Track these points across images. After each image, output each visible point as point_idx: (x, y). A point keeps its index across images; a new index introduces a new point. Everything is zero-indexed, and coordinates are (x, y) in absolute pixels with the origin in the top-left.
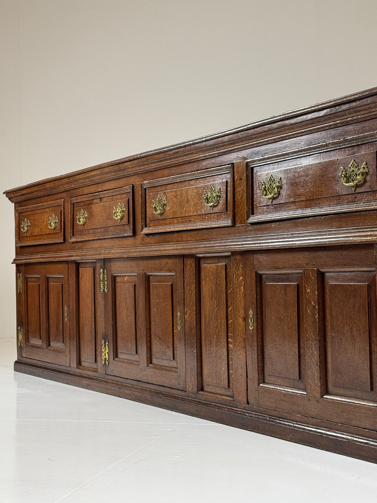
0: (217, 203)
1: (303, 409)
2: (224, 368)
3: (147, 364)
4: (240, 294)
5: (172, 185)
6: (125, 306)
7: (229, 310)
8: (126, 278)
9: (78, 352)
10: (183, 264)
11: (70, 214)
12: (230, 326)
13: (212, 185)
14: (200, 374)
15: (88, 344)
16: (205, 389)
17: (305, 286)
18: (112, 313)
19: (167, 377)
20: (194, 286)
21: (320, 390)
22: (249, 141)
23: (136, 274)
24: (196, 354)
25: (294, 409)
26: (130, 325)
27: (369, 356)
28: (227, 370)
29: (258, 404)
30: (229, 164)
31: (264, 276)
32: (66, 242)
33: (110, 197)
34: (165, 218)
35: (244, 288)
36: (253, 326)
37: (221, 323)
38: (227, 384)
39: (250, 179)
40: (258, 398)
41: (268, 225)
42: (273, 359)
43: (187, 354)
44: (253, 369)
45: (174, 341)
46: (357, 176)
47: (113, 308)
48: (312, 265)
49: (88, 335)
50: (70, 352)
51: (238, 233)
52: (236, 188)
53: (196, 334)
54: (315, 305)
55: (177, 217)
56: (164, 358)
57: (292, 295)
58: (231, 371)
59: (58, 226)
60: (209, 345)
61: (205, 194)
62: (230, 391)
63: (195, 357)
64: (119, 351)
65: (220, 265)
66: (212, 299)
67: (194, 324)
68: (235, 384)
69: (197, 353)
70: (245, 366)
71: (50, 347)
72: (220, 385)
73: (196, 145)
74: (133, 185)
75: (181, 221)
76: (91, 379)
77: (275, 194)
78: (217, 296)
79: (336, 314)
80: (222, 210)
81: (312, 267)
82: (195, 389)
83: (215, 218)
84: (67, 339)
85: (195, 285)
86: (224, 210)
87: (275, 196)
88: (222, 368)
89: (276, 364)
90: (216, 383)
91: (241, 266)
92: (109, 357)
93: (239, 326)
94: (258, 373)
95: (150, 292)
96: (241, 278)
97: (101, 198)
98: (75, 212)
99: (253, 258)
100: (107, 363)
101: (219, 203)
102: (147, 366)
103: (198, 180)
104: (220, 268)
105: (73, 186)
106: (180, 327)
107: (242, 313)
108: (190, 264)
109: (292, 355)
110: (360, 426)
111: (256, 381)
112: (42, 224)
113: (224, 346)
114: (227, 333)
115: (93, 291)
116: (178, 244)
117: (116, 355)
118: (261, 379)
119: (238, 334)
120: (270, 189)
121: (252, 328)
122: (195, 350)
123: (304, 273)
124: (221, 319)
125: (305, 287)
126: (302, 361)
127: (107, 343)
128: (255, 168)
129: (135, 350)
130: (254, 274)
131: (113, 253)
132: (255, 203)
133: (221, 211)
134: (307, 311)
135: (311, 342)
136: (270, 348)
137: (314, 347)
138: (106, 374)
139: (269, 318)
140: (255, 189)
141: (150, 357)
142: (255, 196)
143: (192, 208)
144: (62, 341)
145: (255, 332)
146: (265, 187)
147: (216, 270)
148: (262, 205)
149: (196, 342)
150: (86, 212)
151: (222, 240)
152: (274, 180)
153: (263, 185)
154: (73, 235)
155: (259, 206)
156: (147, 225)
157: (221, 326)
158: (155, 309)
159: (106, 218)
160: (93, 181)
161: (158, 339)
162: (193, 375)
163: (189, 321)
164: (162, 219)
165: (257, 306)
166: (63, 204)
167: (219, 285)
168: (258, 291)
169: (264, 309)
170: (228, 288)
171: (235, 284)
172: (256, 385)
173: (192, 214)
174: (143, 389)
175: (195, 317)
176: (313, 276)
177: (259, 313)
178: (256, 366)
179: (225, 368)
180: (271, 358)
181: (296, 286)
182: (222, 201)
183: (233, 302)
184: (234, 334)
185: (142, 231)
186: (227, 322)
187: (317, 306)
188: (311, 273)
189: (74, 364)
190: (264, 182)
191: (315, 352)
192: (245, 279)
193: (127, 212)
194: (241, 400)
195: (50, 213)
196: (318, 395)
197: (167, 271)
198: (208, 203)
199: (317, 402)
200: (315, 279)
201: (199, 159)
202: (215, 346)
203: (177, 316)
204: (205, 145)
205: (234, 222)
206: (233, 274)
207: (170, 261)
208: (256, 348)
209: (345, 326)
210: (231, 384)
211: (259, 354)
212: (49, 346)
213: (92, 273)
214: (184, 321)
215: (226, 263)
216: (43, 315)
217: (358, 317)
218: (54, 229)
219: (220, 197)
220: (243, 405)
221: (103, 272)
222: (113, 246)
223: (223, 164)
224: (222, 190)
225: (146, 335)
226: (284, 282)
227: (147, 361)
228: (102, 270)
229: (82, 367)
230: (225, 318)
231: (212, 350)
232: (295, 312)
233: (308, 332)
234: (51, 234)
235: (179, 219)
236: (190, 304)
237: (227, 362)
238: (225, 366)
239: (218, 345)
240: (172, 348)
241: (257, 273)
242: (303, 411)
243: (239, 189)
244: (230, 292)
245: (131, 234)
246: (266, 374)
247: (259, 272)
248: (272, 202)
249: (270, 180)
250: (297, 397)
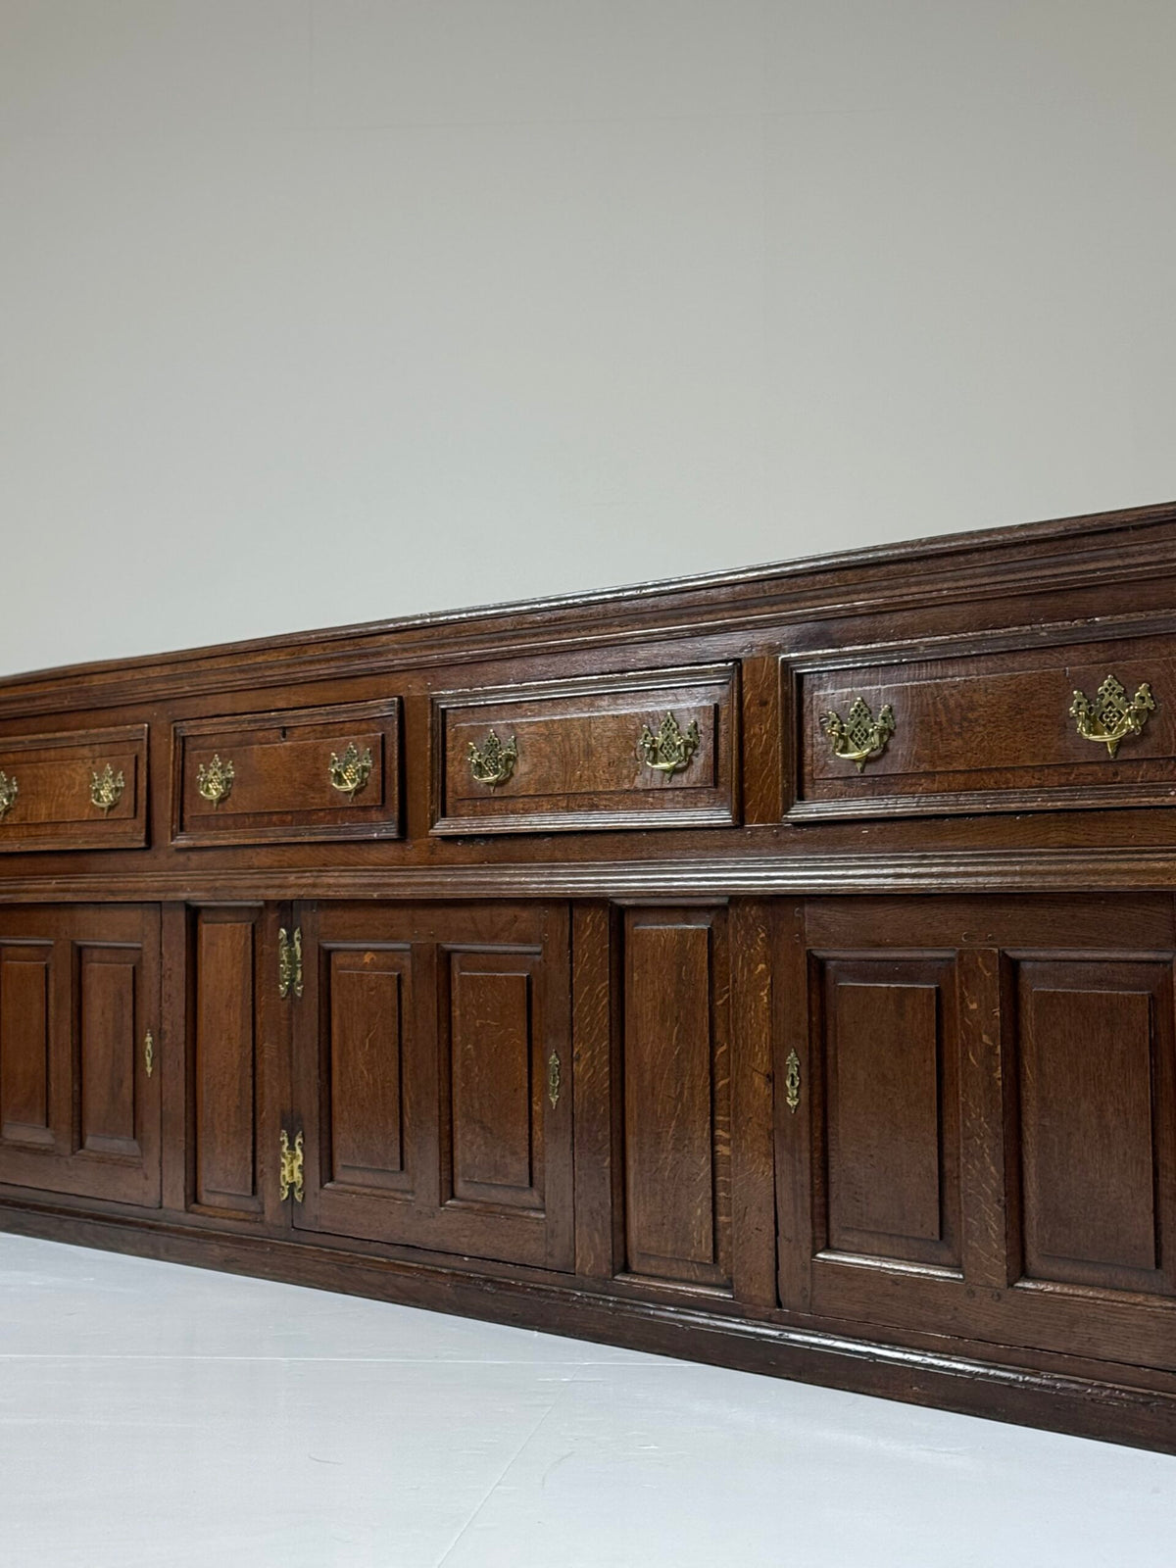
0: (684, 764)
1: (954, 1318)
2: (699, 1211)
3: (441, 1200)
4: (756, 1012)
5: (537, 707)
6: (366, 1033)
7: (718, 1053)
8: (367, 958)
9: (191, 1166)
10: (568, 923)
11: (171, 767)
12: (719, 1096)
13: (669, 713)
14: (621, 1226)
15: (228, 1142)
16: (635, 1268)
17: (962, 994)
18: (320, 1054)
19: (507, 1236)
20: (604, 984)
21: (1005, 1267)
22: (795, 605)
23: (408, 946)
24: (608, 1171)
25: (924, 1319)
26: (383, 1088)
27: (1151, 1179)
28: (711, 1216)
29: (811, 1304)
30: (726, 661)
31: (833, 963)
32: (153, 848)
33: (320, 728)
34: (511, 794)
35: (771, 994)
36: (797, 1096)
37: (692, 1088)
38: (710, 1253)
39: (794, 704)
40: (812, 1290)
41: (848, 829)
42: (860, 1184)
43: (579, 1170)
44: (796, 1211)
45: (534, 1134)
46: (1122, 717)
47: (322, 1039)
48: (986, 940)
49: (228, 1115)
50: (161, 1166)
51: (753, 847)
52: (747, 726)
53: (611, 1117)
54: (991, 1044)
55: (550, 792)
56: (499, 1183)
57: (919, 1016)
58: (722, 1219)
59: (129, 800)
60: (651, 1146)
61: (646, 736)
62: (718, 1273)
63: (604, 1179)
64: (338, 1162)
65: (691, 930)
66: (663, 1020)
67: (606, 1088)
68: (740, 1254)
69: (611, 1168)
70: (772, 1205)
71: (81, 1151)
72: (689, 1255)
73: (625, 604)
74: (400, 698)
75: (564, 805)
76: (241, 1241)
77: (873, 750)
78: (679, 1012)
79: (1055, 1068)
80: (701, 782)
81: (983, 946)
82: (605, 1268)
83: (678, 802)
84: (151, 1128)
85: (608, 982)
86: (706, 783)
87: (874, 754)
88: (696, 1211)
89: (867, 1198)
90: (674, 1252)
91: (763, 935)
92: (303, 1178)
93: (754, 1097)
94: (813, 1222)
95: (453, 998)
96: (762, 966)
97: (284, 728)
98: (188, 764)
99: (800, 916)
100: (298, 1196)
101: (690, 762)
102: (441, 1206)
103: (623, 698)
104: (691, 938)
105: (187, 689)
106: (557, 1096)
107: (762, 1061)
108: (593, 929)
109: (920, 1174)
110: (1123, 1359)
111: (807, 1244)
112: (63, 790)
113: (703, 1149)
114: (712, 1114)
115: (251, 990)
116: (553, 867)
117: (328, 1173)
118: (822, 1238)
119: (751, 1118)
120: (857, 735)
121: (795, 1103)
122: (604, 1160)
123: (961, 959)
124: (692, 1075)
125: (963, 998)
126: (949, 1192)
127: (299, 1140)
128: (807, 677)
129: (398, 1160)
130: (802, 960)
131: (329, 886)
132: (807, 769)
133: (699, 785)
134: (969, 1059)
135: (979, 1142)
136: (850, 1156)
137: (988, 1155)
138: (293, 1227)
139: (849, 1076)
140: (808, 731)
141: (450, 1179)
142: (809, 752)
143: (604, 772)
144: (131, 1134)
145: (804, 1112)
146: (843, 729)
147: (679, 942)
148: (830, 776)
149: (609, 1137)
150: (232, 765)
151: (701, 863)
152: (870, 712)
153: (834, 723)
154: (182, 828)
155: (821, 777)
156: (449, 811)
157: (692, 1095)
158: (469, 1046)
159: (304, 784)
160: (261, 680)
161: (477, 1130)
162: (597, 1230)
163: (589, 1081)
164: (502, 798)
165: (810, 1042)
166: (145, 738)
167: (686, 983)
168: (813, 1005)
169: (831, 1052)
170: (717, 992)
171: (742, 983)
172: (807, 1255)
173: (601, 789)
174: (427, 1270)
175: (607, 1069)
176: (987, 969)
177: (816, 1062)
178: (808, 1204)
179: (701, 1210)
180: (852, 1183)
181: (934, 992)
182: (700, 760)
183: (735, 1030)
184: (736, 1117)
185: (432, 827)
186: (713, 1085)
187: (999, 1047)
188: (980, 960)
189: (176, 1200)
190: (838, 716)
191: (992, 1169)
192: (772, 970)
193: (377, 770)
194: (755, 1296)
195: (94, 763)
196: (999, 1281)
197: (514, 940)
198: (654, 762)
199: (996, 1298)
200: (993, 976)
201: (629, 641)
202: (673, 1149)
203: (546, 1065)
204: (653, 607)
205: (740, 817)
206: (736, 956)
207: (525, 914)
208: (807, 1155)
209: (1083, 1099)
210: (722, 1255)
211: (815, 1171)
212: (81, 1146)
213: (246, 940)
214: (570, 1083)
215: (712, 925)
216: (62, 1059)
217: (1120, 1080)
218: (111, 808)
219: (695, 747)
220: (763, 1309)
221: (290, 937)
222: (325, 865)
223: (707, 660)
224: (701, 727)
225: (440, 1116)
226: (895, 981)
227: (441, 1189)
228: (283, 931)
229: (202, 1210)
230: (705, 1073)
231: (661, 1162)
232: (928, 1062)
233: (971, 1115)
234: (96, 820)
235: (559, 800)
236: (590, 1034)
237: (710, 1194)
238: (705, 1203)
239: (681, 1148)
240: (525, 1154)
241: (814, 956)
242: (951, 1322)
243: (757, 730)
244: (722, 1005)
245: (393, 835)
246: (833, 1225)
247: (816, 953)
248: (862, 770)
249: (856, 711)
250: (936, 1286)
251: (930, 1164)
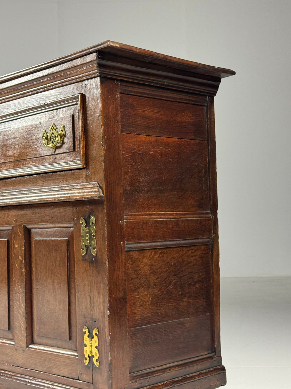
1: (11, 359)
17: (13, 241)
21: (26, 340)
25: (3, 359)
27: (68, 307)
46: (56, 138)
48: (20, 222)
54: (22, 259)
57: (3, 250)
79: (40, 267)
81: (19, 224)
109: (3, 307)
110: (59, 374)
123: (13, 229)
125: (14, 243)
126: (11, 313)
134: (15, 265)
135: (18, 295)
137: (21, 299)
176: (20, 233)
181: (6, 241)
187: (24, 260)
188: (18, 229)
191: (22, 305)
196: (24, 345)
199: (23, 351)
200: (22, 235)
209: (48, 278)
217: (59, 271)
232: (5, 267)
233: (16, 285)
242: (11, 360)
250: (6, 347)
251: (6, 303)
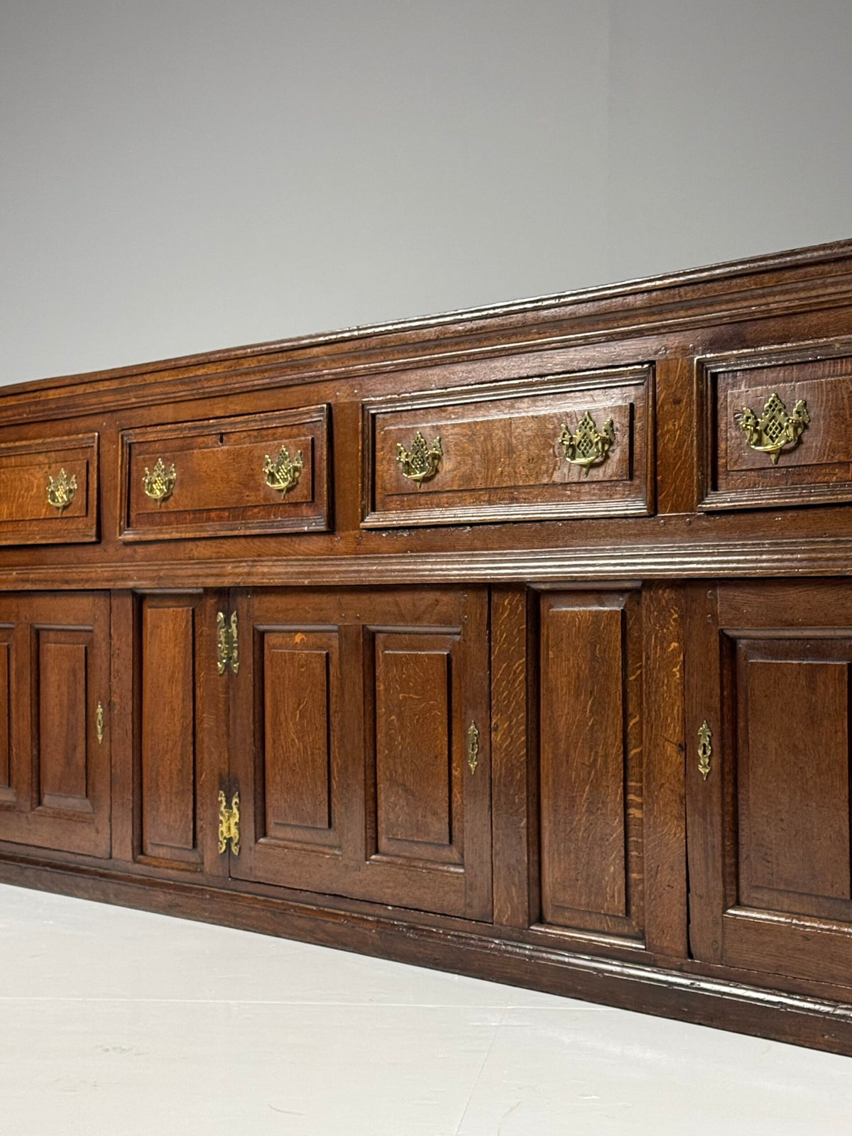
0: (600, 459)
2: (612, 868)
3: (366, 854)
4: (669, 686)
5: (461, 410)
6: (296, 706)
7: (631, 724)
8: (298, 638)
9: (137, 822)
10: (487, 607)
11: (119, 471)
12: (632, 763)
13: (586, 413)
14: (537, 881)
15: (171, 801)
16: (549, 919)
18: (254, 724)
19: (428, 888)
20: (521, 661)
22: (709, 309)
23: (335, 628)
24: (524, 831)
25: (835, 972)
26: (312, 754)
28: (623, 872)
29: (722, 957)
30: (642, 363)
31: (744, 642)
32: (103, 542)
33: (255, 433)
34: (436, 489)
35: (683, 669)
36: (709, 764)
37: (606, 756)
38: (622, 907)
39: (709, 402)
40: (724, 944)
41: (760, 517)
42: (770, 846)
43: (497, 829)
44: (708, 870)
45: (453, 796)
47: (256, 711)
49: (171, 777)
50: (110, 821)
51: (666, 535)
52: (661, 423)
53: (527, 780)
55: (473, 487)
56: (420, 840)
57: (831, 690)
58: (634, 876)
59: (81, 501)
60: (566, 808)
61: (564, 434)
62: (630, 925)
63: (521, 838)
64: (271, 820)
65: (605, 612)
66: (578, 696)
67: (522, 756)
68: (652, 908)
69: (528, 828)
70: (684, 864)
71: (40, 808)
72: (603, 908)
73: (545, 313)
74: (329, 405)
75: (486, 499)
76: (183, 889)
77: (788, 442)
78: (593, 687)
80: (616, 475)
82: (522, 919)
83: (594, 495)
84: (102, 786)
85: (524, 659)
86: (622, 476)
87: (788, 446)
88: (609, 870)
89: (777, 859)
90: (588, 905)
91: (676, 616)
92: (240, 834)
93: (667, 765)
94: (724, 882)
95: (377, 674)
96: (674, 645)
97: (222, 434)
98: (134, 468)
99: (712, 597)
100: (235, 850)
101: (607, 457)
102: (367, 860)
103: (541, 400)
104: (605, 619)
105: (134, 400)
106: (476, 763)
107: (674, 731)
108: (511, 610)
109: (830, 837)
111: (718, 901)
112: (22, 493)
113: (616, 812)
114: (625, 780)
115: (191, 667)
116: (473, 555)
117: (262, 830)
118: (732, 895)
119: (663, 784)
120: (771, 429)
121: (707, 771)
122: (521, 820)
124: (605, 744)
127: (235, 800)
128: (721, 376)
129: (327, 819)
130: (715, 638)
131: (264, 574)
132: (721, 461)
133: (615, 478)
136: (759, 820)
138: (230, 877)
139: (760, 746)
140: (722, 426)
141: (374, 836)
142: (722, 446)
143: (523, 468)
144: (84, 794)
145: (716, 779)
146: (757, 424)
147: (593, 622)
148: (744, 467)
149: (525, 801)
150: (174, 467)
151: (615, 549)
152: (785, 407)
153: (748, 418)
154: (129, 525)
155: (735, 468)
156: (378, 506)
157: (606, 763)
158: (393, 717)
159: (240, 483)
160: (201, 391)
161: (400, 792)
162: (514, 883)
163: (506, 749)
164: (428, 492)
165: (722, 715)
166: (95, 445)
167: (600, 661)
168: (725, 680)
169: (741, 724)
170: (630, 669)
171: (655, 661)
172: (718, 911)
173: (521, 483)
174: (354, 918)
175: (523, 739)
177: (728, 733)
178: (719, 865)
179: (614, 867)
180: (763, 845)
181: (846, 668)
182: (617, 454)
183: (648, 704)
184: (649, 783)
185: (362, 520)
186: (625, 753)
189: (124, 852)
190: (752, 412)
192: (685, 650)
193: (307, 470)
194: (667, 947)
195: (49, 468)
197: (436, 621)
198: (572, 457)
201: (546, 347)
202: (586, 811)
203: (466, 736)
204: (570, 314)
205: (654, 508)
206: (649, 636)
207: (446, 598)
208: (717, 819)
210: (633, 908)
211: (727, 834)
212: (40, 803)
213: (187, 622)
214: (488, 751)
215: (625, 607)
216: (22, 727)
218: (65, 507)
219: (611, 444)
220: (675, 959)
221: (227, 620)
222: (259, 555)
223: (622, 363)
224: (617, 425)
225: (365, 780)
226: (806, 658)
227: (366, 845)
228: (221, 614)
229: (147, 860)
230: (619, 743)
231: (575, 823)
232: (840, 734)
234: (51, 519)
235: (480, 495)
236: (508, 706)
237: (623, 853)
238: (618, 862)
239: (594, 811)
240: (445, 815)
241: (725, 634)
243: (671, 426)
244: (635, 680)
245: (323, 528)
246: (743, 883)
247: (728, 633)
248: (776, 462)
249: (770, 406)
250: (847, 942)
251: (841, 828)
